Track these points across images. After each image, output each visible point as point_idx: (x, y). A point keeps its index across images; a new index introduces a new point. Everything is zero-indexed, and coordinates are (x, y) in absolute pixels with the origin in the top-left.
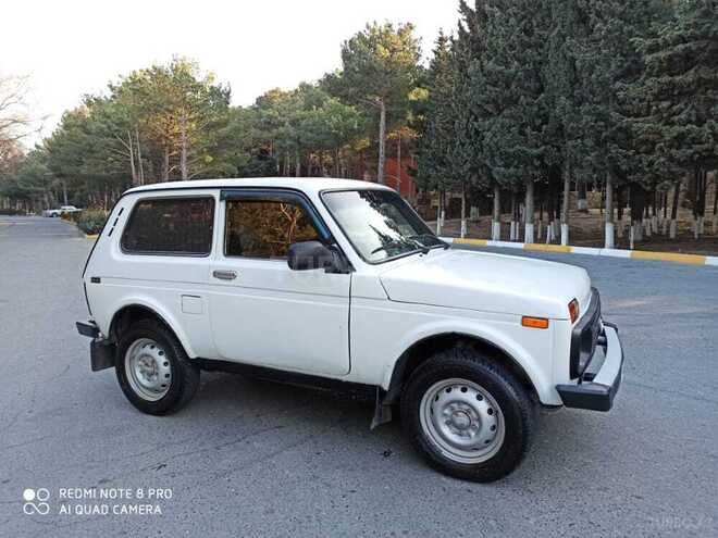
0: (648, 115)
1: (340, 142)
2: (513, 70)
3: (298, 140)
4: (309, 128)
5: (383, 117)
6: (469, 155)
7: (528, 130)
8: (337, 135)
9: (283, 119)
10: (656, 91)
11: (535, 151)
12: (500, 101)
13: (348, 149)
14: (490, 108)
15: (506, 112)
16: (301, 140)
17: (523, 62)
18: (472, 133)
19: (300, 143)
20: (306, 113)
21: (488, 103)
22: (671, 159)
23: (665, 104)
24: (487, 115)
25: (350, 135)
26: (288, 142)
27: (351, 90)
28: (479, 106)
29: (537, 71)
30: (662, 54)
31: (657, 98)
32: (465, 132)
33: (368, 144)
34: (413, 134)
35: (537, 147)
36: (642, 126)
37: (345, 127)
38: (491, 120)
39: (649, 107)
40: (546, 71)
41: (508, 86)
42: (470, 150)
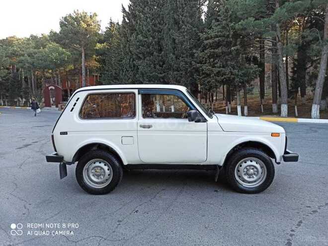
0: (205, 63)
1: (57, 66)
2: (150, 41)
3: (33, 64)
4: (40, 58)
5: (83, 55)
6: (130, 76)
7: (158, 67)
8: (55, 63)
9: (23, 53)
10: (208, 54)
11: (161, 75)
12: (145, 53)
13: (62, 70)
14: (141, 56)
15: (148, 58)
16: (35, 64)
17: (154, 38)
18: (132, 66)
19: (34, 66)
20: (36, 50)
21: (140, 54)
22: (216, 80)
23: (212, 60)
24: (139, 58)
25: (63, 63)
26: (27, 65)
27: (67, 41)
28: (136, 55)
29: (159, 42)
30: (211, 41)
31: (209, 57)
32: (129, 65)
33: (73, 68)
34: (98, 64)
35: (161, 74)
36: (206, 67)
37: (60, 59)
38: (141, 61)
39: (206, 60)
40: (163, 43)
41: (149, 47)
42: (131, 73)
